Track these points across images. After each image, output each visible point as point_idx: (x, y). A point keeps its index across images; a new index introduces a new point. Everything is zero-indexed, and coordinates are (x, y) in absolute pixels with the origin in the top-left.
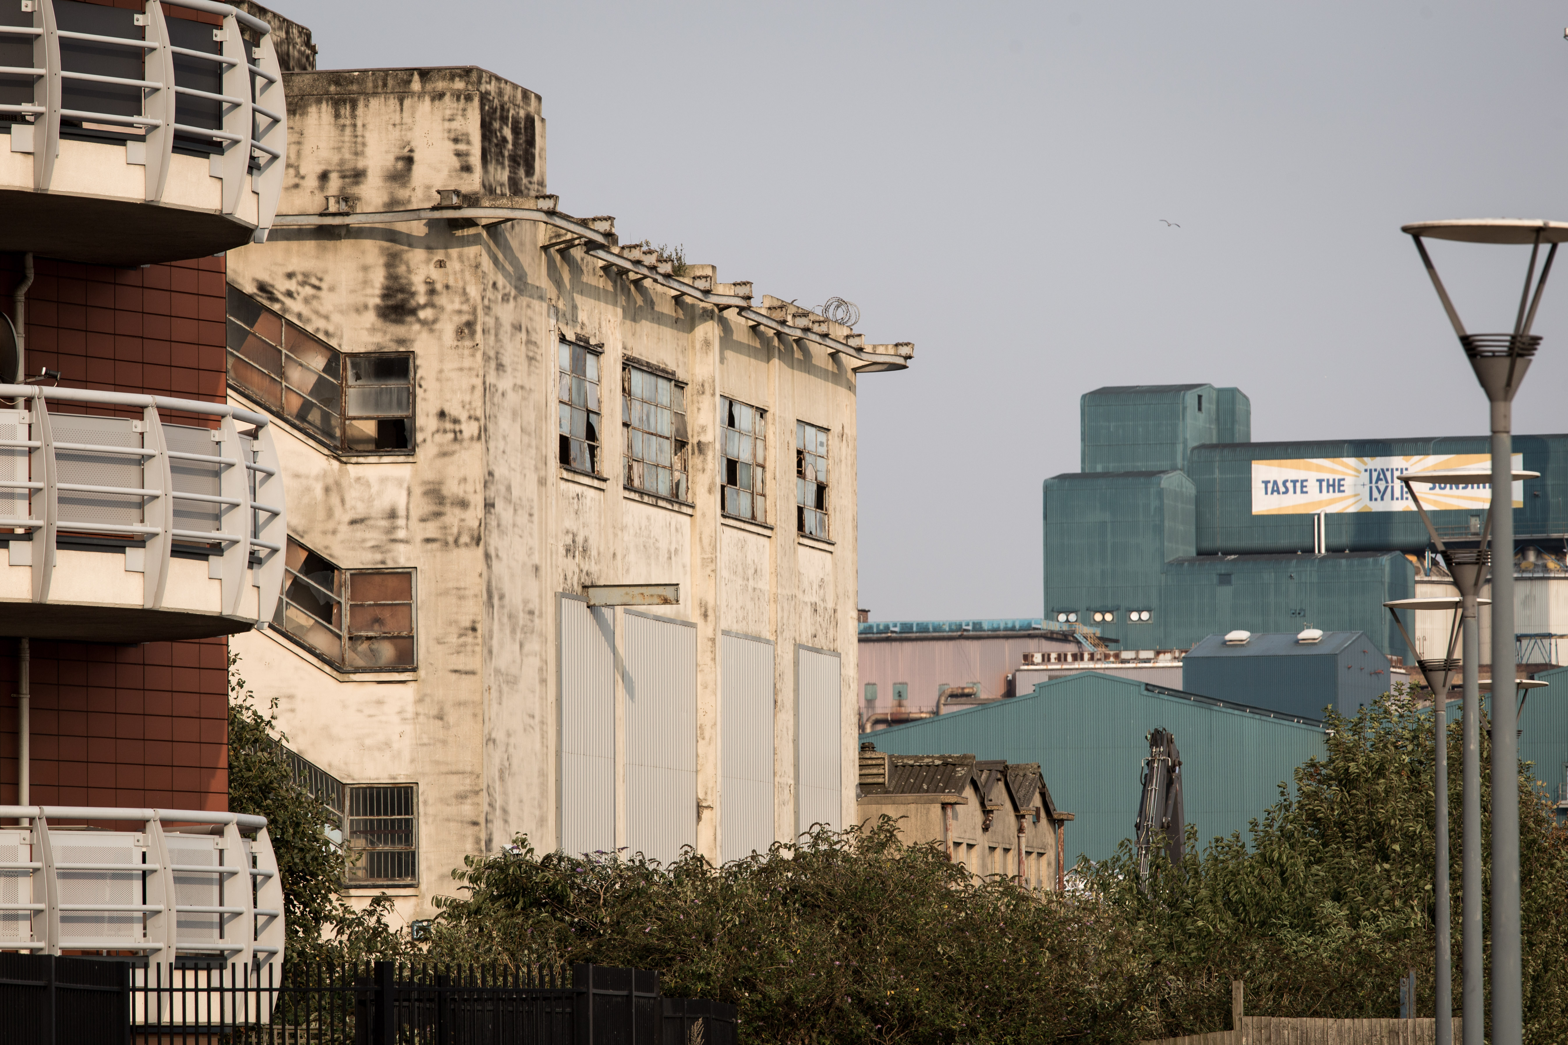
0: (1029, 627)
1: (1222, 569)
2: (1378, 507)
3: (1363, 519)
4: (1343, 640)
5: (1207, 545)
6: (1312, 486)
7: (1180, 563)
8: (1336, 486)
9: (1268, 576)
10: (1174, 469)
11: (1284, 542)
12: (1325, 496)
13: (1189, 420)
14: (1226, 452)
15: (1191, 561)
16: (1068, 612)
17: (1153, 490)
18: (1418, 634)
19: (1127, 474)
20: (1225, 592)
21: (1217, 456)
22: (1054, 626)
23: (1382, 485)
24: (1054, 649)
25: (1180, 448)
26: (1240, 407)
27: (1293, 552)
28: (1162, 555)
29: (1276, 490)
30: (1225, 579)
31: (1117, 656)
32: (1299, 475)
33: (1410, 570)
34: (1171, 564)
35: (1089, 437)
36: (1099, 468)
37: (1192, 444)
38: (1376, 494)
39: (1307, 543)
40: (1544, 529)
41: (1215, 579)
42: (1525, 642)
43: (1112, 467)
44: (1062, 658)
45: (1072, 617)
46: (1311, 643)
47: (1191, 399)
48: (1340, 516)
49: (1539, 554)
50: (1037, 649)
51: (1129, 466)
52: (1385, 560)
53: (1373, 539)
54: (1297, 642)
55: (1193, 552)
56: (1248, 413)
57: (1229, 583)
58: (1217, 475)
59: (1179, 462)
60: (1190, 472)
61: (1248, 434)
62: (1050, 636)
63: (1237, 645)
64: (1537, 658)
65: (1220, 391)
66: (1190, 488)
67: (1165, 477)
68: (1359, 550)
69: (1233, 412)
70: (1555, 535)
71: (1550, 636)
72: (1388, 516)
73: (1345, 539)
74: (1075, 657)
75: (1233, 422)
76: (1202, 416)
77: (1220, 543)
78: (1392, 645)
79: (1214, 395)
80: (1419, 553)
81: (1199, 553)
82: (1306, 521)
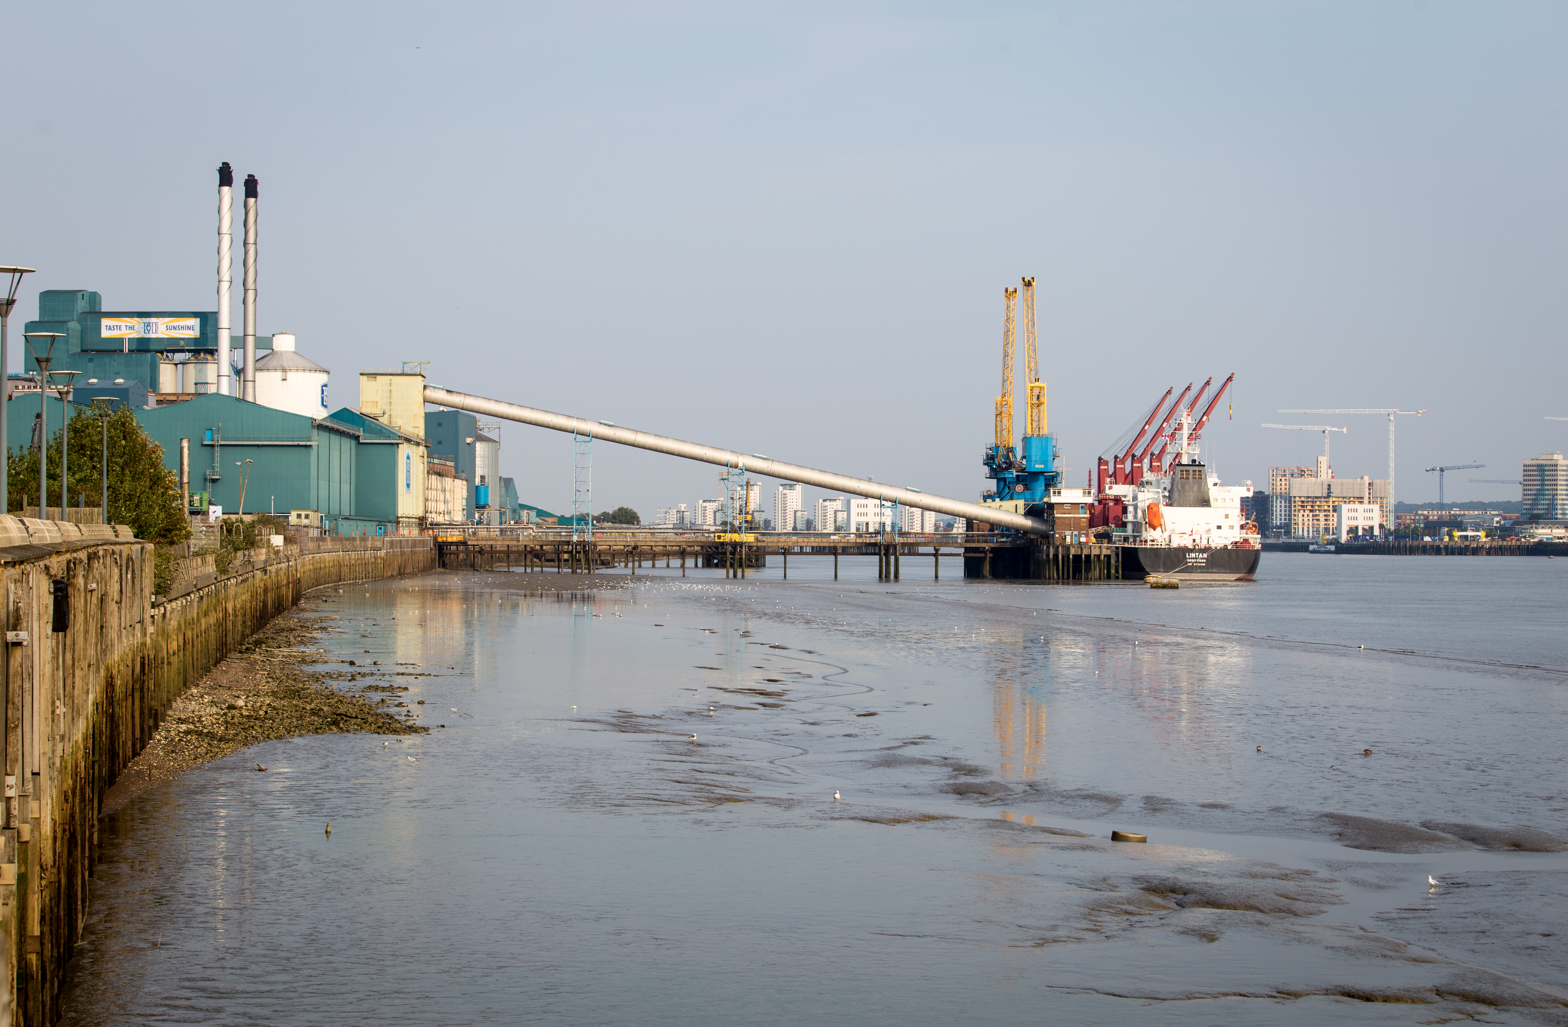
0: (17, 376)
1: (90, 357)
2: (147, 336)
3: (141, 341)
4: (132, 383)
5: (84, 348)
6: (123, 328)
7: (74, 354)
8: (132, 328)
9: (107, 360)
10: (73, 320)
11: (113, 348)
12: (128, 331)
13: (79, 303)
14: (92, 315)
15: (79, 354)
16: (33, 371)
17: (65, 328)
18: (161, 382)
19: (56, 322)
20: (91, 365)
21: (89, 316)
22: (27, 376)
23: (149, 328)
24: (26, 384)
25: (75, 313)
26: (97, 299)
27: (116, 351)
28: (68, 351)
29: (110, 329)
30: (91, 360)
31: (49, 387)
32: (119, 324)
33: (158, 359)
34: (71, 354)
35: (42, 308)
36: (46, 319)
37: (80, 311)
38: (146, 331)
39: (121, 348)
40: (206, 344)
41: (87, 360)
42: (198, 385)
43: (51, 319)
44: (29, 387)
45: (35, 373)
46: (120, 384)
47: (80, 295)
48: (133, 338)
49: (205, 354)
50: (20, 385)
51: (57, 319)
52: (149, 355)
53: (145, 348)
54: (115, 383)
55: (79, 350)
56: (101, 301)
57: (92, 362)
58: (89, 323)
59: (75, 318)
60: (79, 322)
61: (101, 309)
62: (25, 380)
63: (93, 384)
64: (202, 391)
65: (91, 293)
66: (78, 327)
67: (69, 323)
68: (139, 351)
69: (95, 301)
70: (210, 348)
71: (208, 383)
72: (149, 339)
73: (134, 347)
74: (34, 387)
75: (95, 304)
76: (84, 302)
77: (89, 347)
78: (151, 385)
79: (88, 294)
80: (162, 353)
81: (82, 351)
82: (121, 340)
